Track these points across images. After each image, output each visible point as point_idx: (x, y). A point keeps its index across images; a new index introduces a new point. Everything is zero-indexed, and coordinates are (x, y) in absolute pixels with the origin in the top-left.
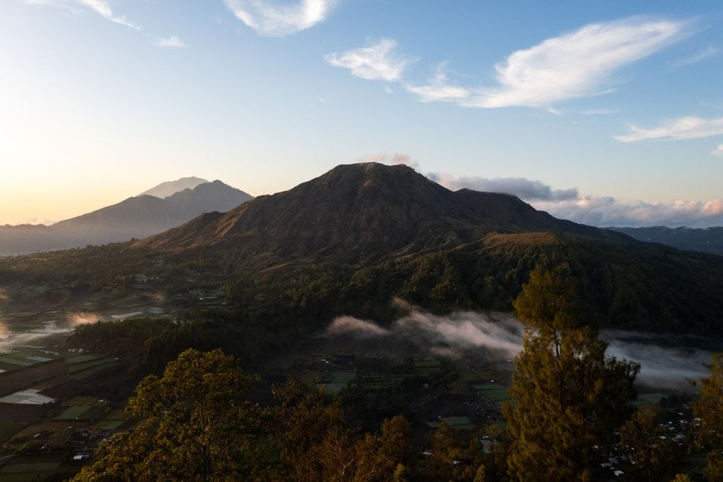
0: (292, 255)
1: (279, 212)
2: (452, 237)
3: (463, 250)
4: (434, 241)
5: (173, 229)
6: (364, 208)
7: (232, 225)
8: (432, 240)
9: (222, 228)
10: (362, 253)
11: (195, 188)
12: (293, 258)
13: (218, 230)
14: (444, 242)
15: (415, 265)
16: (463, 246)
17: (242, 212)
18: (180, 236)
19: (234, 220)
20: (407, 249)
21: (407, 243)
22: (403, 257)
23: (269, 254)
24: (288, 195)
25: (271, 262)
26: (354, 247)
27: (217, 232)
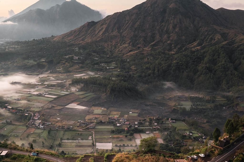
0: (138, 46)
1: (127, 22)
2: (218, 37)
3: (226, 44)
4: (209, 39)
5: (72, 31)
6: (171, 20)
7: (104, 29)
8: (208, 38)
9: (98, 30)
10: (173, 45)
11: (62, 4)
12: (139, 47)
13: (97, 32)
14: (215, 40)
15: (204, 52)
16: (226, 42)
17: (108, 22)
18: (78, 35)
19: (105, 26)
20: (196, 44)
21: (195, 40)
22: (196, 48)
23: (127, 45)
24: (130, 12)
25: (130, 50)
26: (168, 42)
27: (96, 33)
